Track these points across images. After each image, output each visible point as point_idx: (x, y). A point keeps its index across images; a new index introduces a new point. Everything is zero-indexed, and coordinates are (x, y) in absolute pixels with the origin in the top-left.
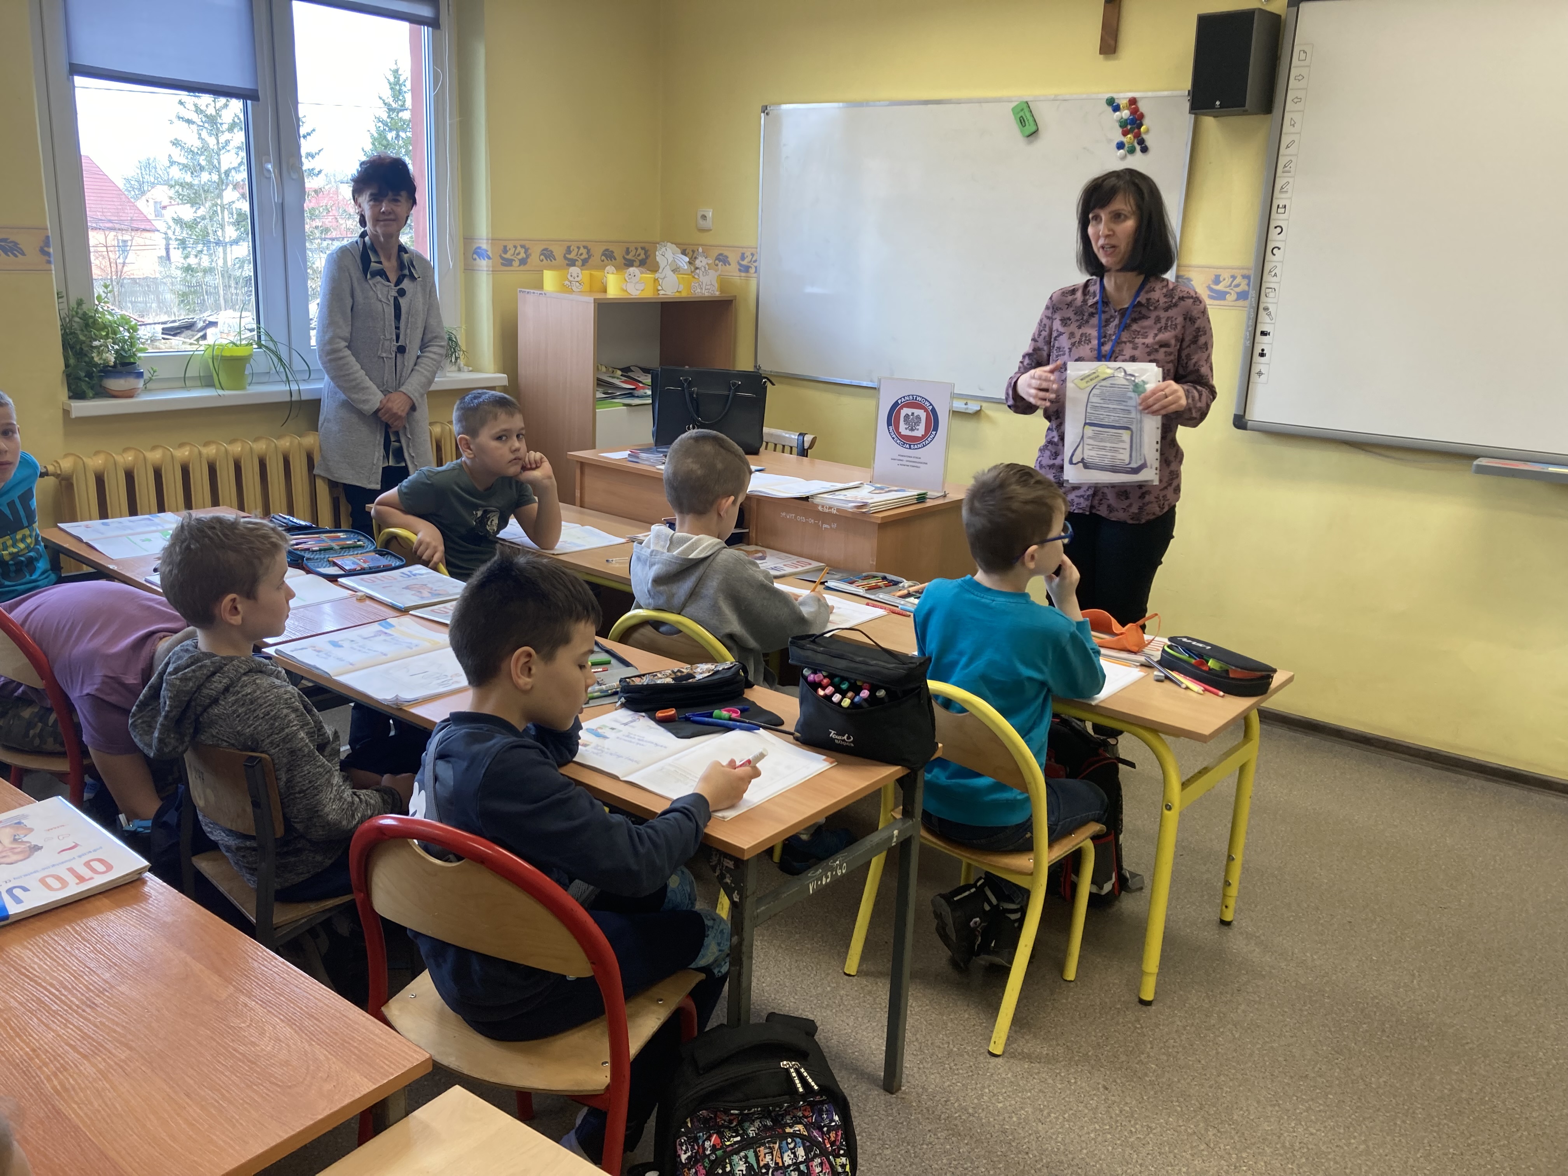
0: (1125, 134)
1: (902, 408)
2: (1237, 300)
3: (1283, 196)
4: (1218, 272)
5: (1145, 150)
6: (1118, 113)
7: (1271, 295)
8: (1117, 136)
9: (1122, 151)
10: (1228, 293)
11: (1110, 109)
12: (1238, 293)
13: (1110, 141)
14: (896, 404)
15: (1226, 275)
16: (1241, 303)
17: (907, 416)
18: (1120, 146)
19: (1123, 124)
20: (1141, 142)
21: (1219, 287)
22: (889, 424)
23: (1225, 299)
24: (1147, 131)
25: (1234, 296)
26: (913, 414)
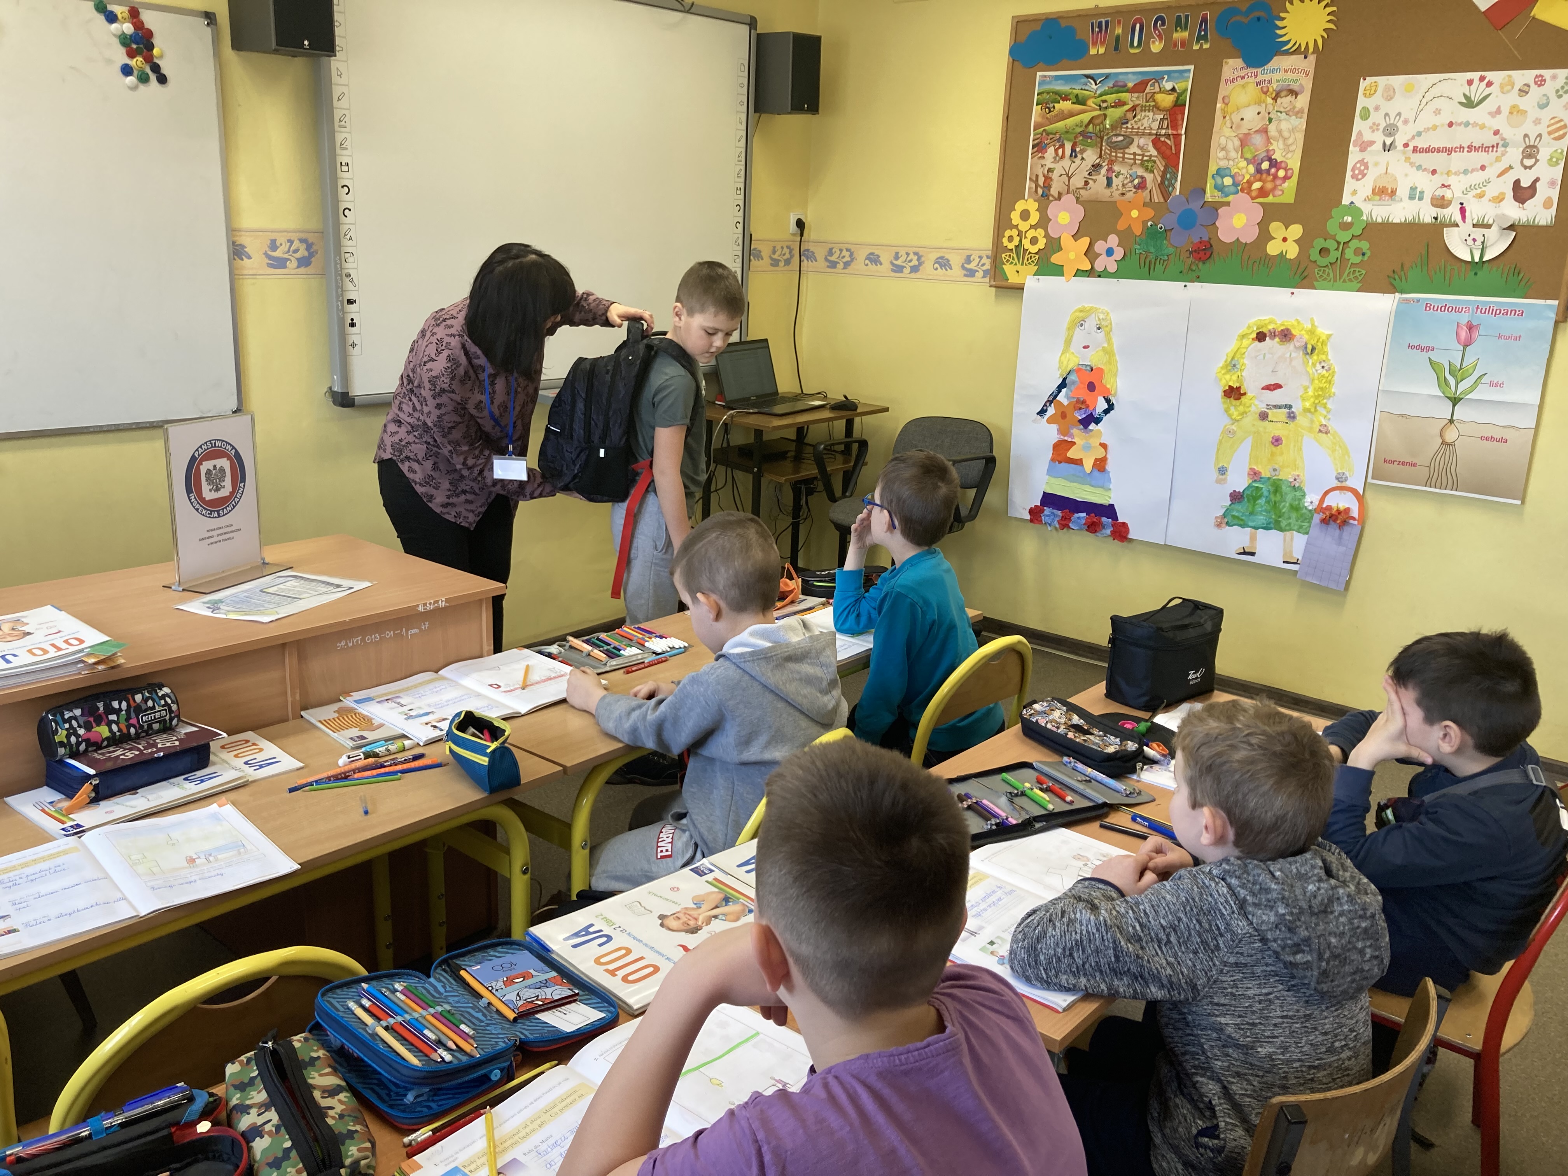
0: (131, 54)
1: (200, 463)
2: (298, 267)
3: (344, 152)
4: (273, 236)
5: (162, 80)
6: (114, 26)
7: (350, 260)
8: (120, 57)
9: (130, 78)
10: (289, 259)
11: (101, 18)
12: (298, 260)
13: (109, 62)
14: (193, 459)
15: (281, 239)
16: (302, 270)
17: (209, 472)
18: (127, 71)
19: (125, 40)
20: (156, 68)
21: (277, 254)
22: (189, 491)
23: (285, 267)
24: (161, 57)
25: (294, 264)
26: (215, 466)
